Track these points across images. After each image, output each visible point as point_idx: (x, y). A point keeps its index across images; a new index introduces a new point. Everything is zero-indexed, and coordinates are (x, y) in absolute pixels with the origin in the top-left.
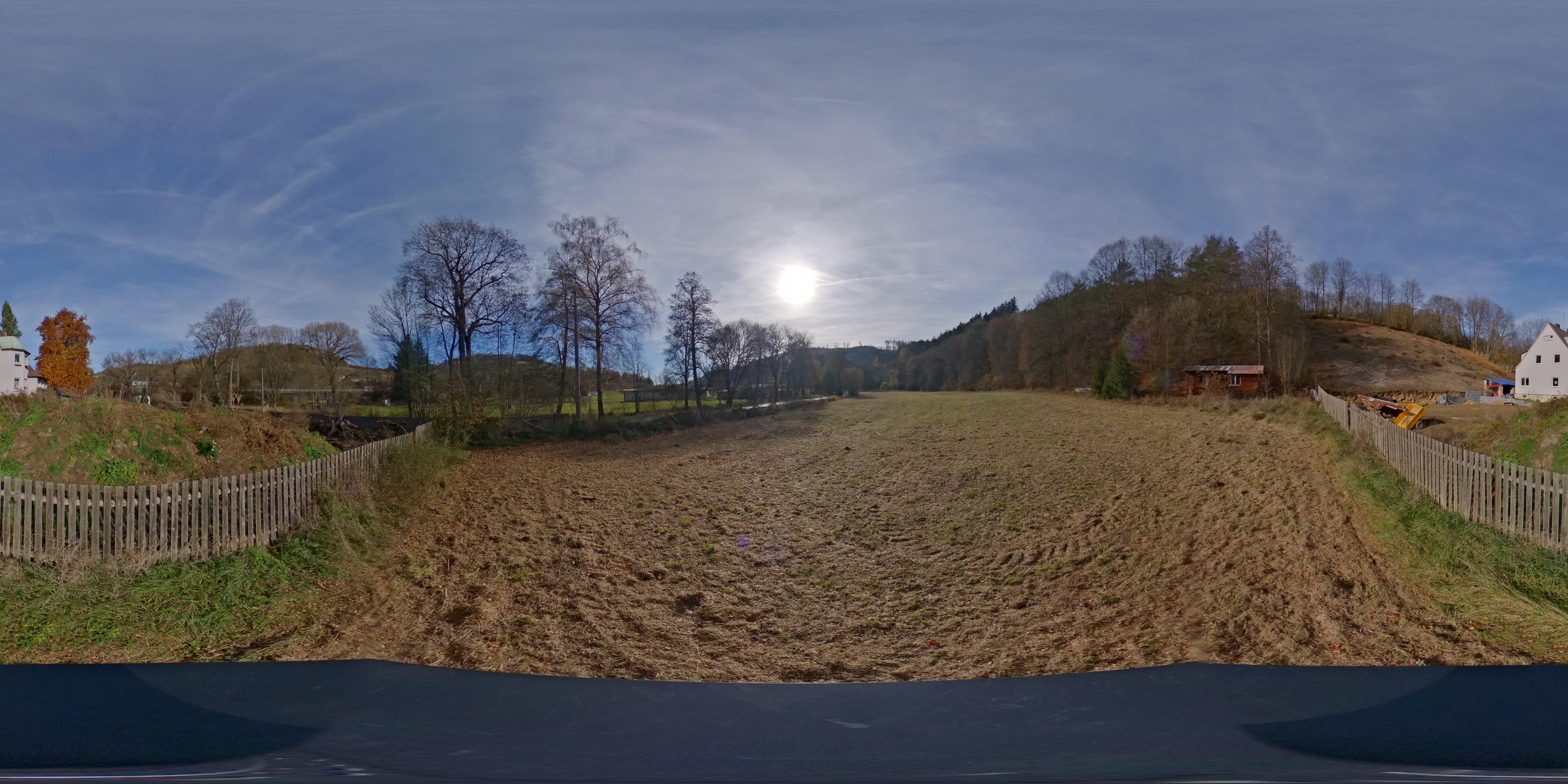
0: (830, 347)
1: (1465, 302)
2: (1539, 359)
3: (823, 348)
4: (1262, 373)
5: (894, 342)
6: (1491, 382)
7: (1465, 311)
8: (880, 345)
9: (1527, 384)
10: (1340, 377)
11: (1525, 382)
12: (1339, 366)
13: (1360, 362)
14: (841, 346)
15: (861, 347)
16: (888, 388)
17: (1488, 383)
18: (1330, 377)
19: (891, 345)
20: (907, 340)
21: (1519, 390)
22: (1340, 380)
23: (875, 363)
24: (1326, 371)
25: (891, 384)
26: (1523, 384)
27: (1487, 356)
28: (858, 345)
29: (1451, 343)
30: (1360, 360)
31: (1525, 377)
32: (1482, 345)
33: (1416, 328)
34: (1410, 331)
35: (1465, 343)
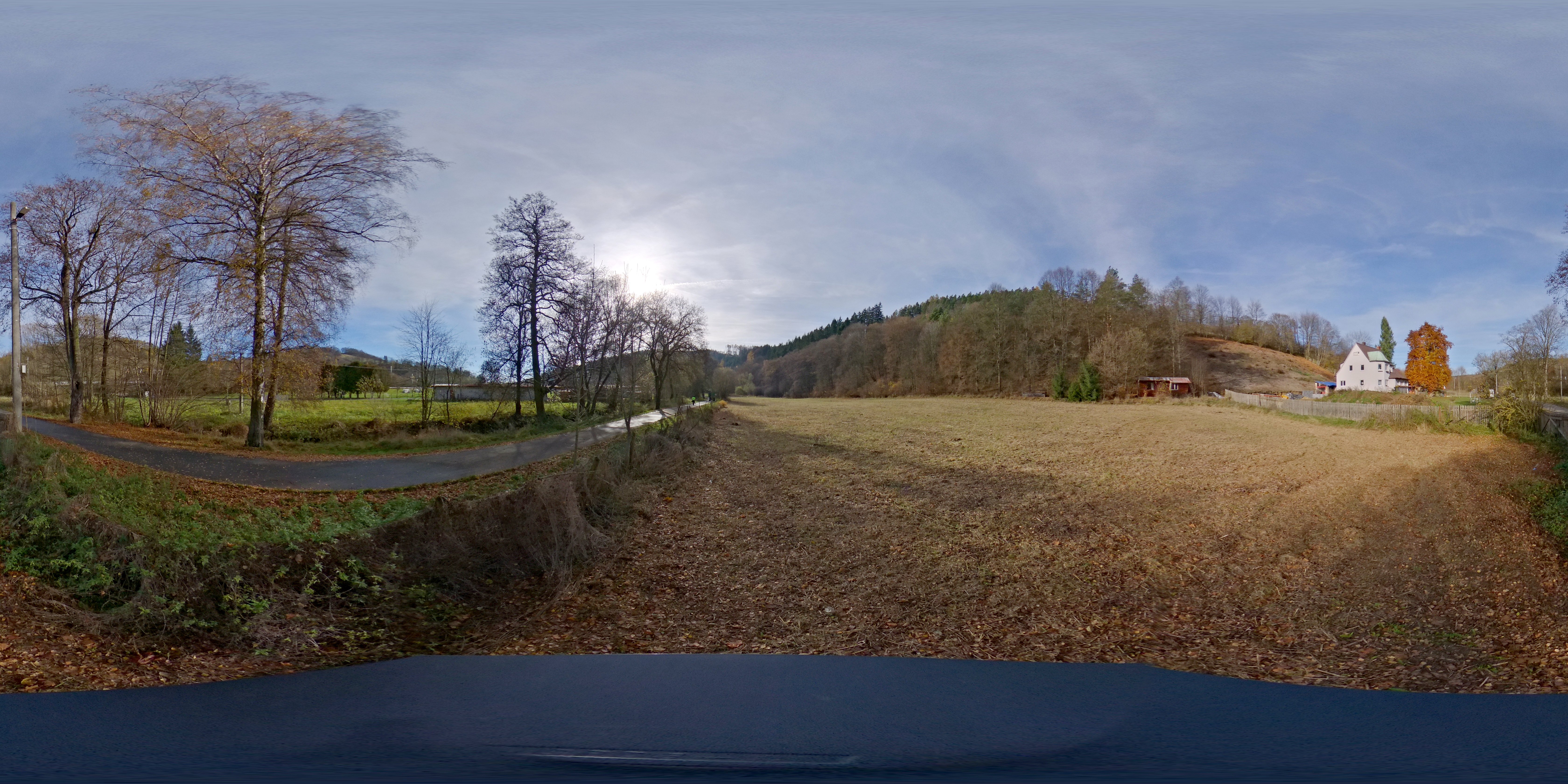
1: (1299, 317)
2: (1351, 368)
7: (1299, 325)
11: (1343, 383)
17: (1318, 384)
27: (1318, 363)
29: (1288, 352)
31: (1343, 380)
32: (1314, 353)
33: (1261, 341)
34: (1257, 344)
35: (1300, 352)
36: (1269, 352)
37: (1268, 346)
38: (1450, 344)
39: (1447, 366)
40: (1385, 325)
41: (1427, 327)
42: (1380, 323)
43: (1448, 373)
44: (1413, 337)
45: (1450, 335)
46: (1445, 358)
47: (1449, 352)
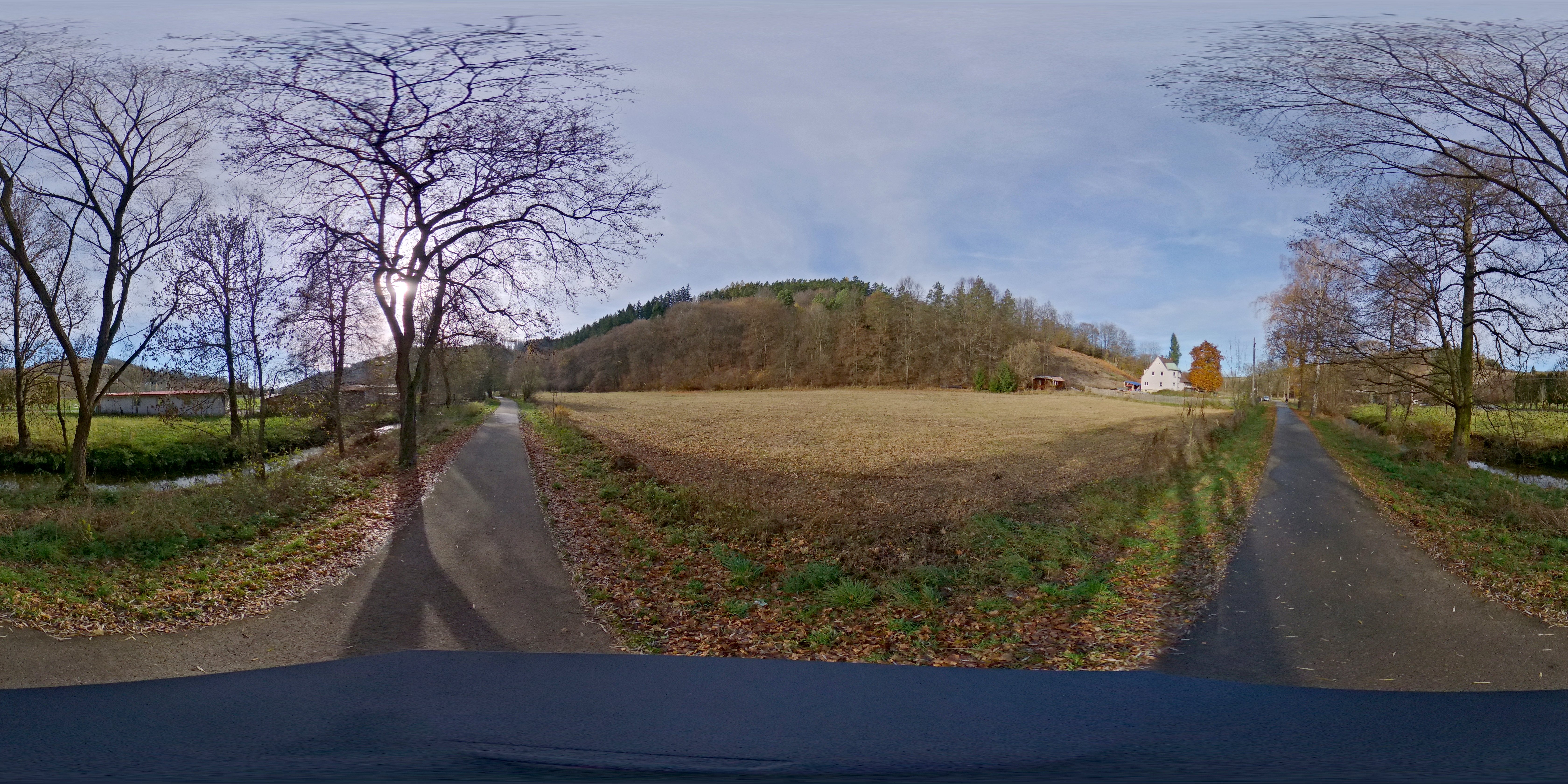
1: (1099, 326)
7: (1100, 332)
17: (1126, 384)
27: (1116, 364)
29: (1090, 355)
31: (1146, 382)
32: (1112, 357)
33: (1073, 346)
34: (1069, 348)
35: (1099, 354)
36: (1078, 354)
37: (1076, 350)
38: (1222, 357)
39: (1220, 374)
40: (1174, 339)
41: (1206, 344)
42: (1170, 338)
43: (1221, 379)
44: (1196, 351)
45: (1222, 350)
46: (1219, 368)
47: (1222, 363)
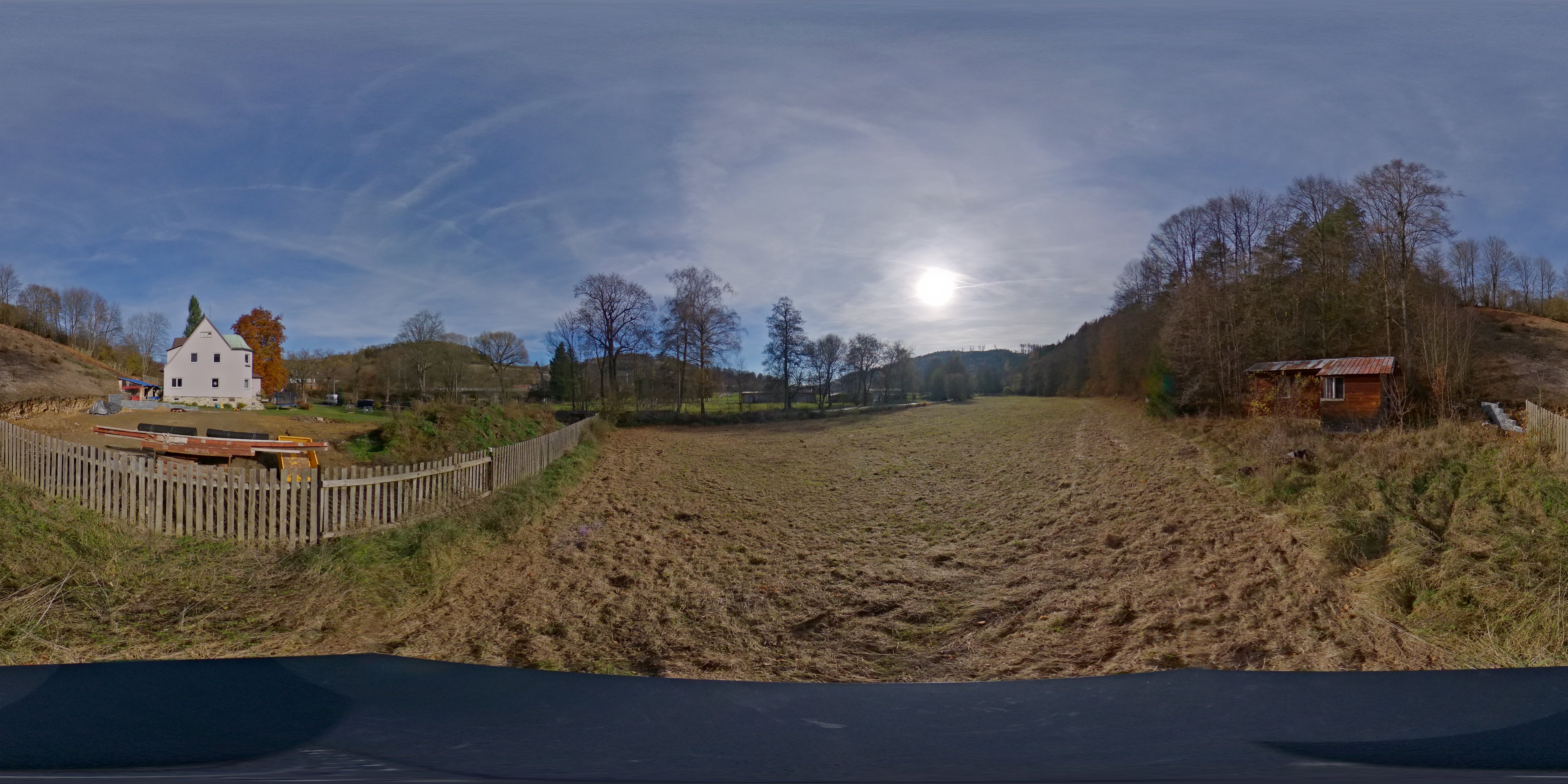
0: (965, 351)
2: (194, 357)
3: (958, 351)
4: (1390, 371)
5: (1029, 346)
6: (128, 383)
8: (1015, 348)
9: (180, 384)
10: (1516, 378)
11: (176, 383)
12: (1510, 361)
13: (1535, 356)
14: (977, 349)
15: (997, 351)
16: (1010, 393)
17: (124, 384)
18: (1504, 378)
19: (1026, 349)
20: (1042, 343)
21: (169, 392)
22: (1519, 383)
23: (1006, 366)
24: (1495, 369)
25: (1013, 388)
26: (174, 385)
28: (993, 348)
30: (1536, 353)
31: (177, 377)
